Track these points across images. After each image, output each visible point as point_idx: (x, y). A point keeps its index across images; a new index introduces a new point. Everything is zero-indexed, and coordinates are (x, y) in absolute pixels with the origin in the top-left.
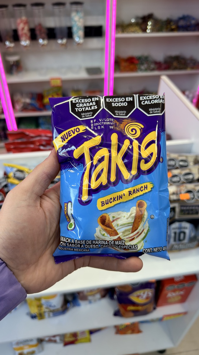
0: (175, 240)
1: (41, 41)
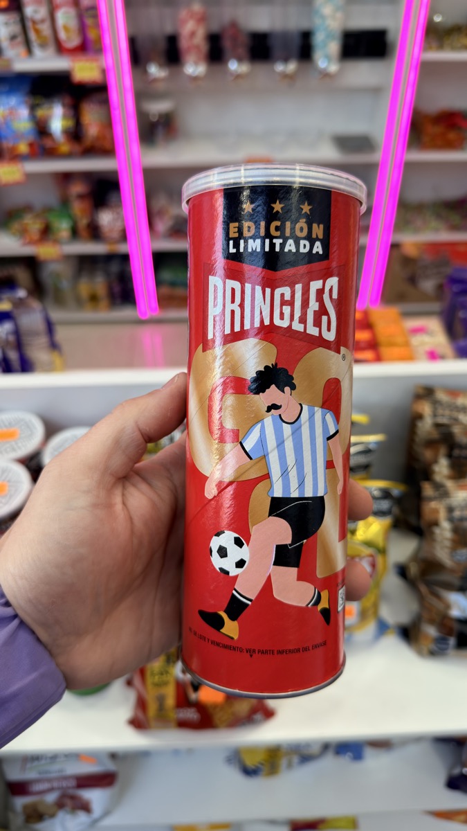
1: (233, 66)
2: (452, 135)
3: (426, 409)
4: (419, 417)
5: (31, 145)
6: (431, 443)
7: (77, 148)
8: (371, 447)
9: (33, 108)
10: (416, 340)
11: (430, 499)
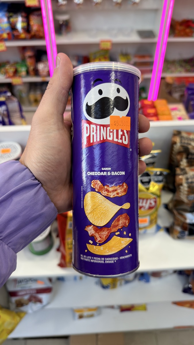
2: (188, 30)
3: (178, 140)
4: (175, 143)
5: (8, 34)
6: (180, 153)
7: (28, 36)
8: (155, 155)
9: (9, 18)
10: (174, 113)
11: (179, 175)
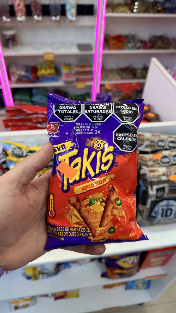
0: (162, 216)
1: (36, 17)
2: (120, 44)
